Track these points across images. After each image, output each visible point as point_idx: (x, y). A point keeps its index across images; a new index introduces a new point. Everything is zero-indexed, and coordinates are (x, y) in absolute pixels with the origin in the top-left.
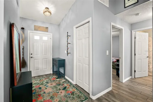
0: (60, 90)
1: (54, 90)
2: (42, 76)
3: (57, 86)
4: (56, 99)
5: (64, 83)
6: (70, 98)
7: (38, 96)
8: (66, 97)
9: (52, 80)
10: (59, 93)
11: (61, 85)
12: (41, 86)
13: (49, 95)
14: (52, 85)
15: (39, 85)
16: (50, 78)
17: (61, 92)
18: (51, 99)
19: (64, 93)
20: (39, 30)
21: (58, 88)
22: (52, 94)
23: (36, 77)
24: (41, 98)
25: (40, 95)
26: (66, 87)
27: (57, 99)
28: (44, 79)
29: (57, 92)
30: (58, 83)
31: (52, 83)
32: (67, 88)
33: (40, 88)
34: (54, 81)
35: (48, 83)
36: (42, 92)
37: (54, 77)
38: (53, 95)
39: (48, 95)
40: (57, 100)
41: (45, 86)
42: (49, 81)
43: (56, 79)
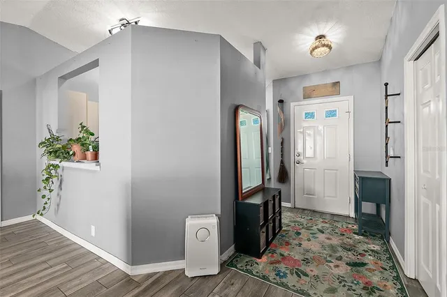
0: (340, 258)
1: (325, 252)
2: (322, 214)
3: (340, 249)
4: (311, 269)
5: (367, 254)
6: (349, 290)
7: (284, 243)
8: (340, 282)
9: (336, 231)
10: (331, 265)
11: (355, 253)
12: (303, 231)
13: (304, 254)
14: (328, 241)
15: (301, 227)
16: (339, 225)
17: (337, 266)
18: (303, 262)
19: (344, 272)
20: (315, 96)
21: (338, 255)
22: (312, 255)
23: (306, 212)
24: (287, 250)
25: (288, 243)
26: (363, 264)
27: (314, 270)
28: (322, 220)
29: (328, 259)
30: (350, 245)
31: (331, 237)
32: (366, 267)
33: (299, 234)
34: (344, 235)
35: (323, 233)
36: (296, 242)
37: (350, 226)
38: (314, 259)
39: (302, 251)
40: (312, 271)
41: (311, 235)
42: (329, 231)
43: (352, 234)
